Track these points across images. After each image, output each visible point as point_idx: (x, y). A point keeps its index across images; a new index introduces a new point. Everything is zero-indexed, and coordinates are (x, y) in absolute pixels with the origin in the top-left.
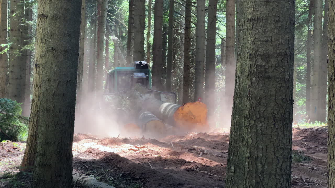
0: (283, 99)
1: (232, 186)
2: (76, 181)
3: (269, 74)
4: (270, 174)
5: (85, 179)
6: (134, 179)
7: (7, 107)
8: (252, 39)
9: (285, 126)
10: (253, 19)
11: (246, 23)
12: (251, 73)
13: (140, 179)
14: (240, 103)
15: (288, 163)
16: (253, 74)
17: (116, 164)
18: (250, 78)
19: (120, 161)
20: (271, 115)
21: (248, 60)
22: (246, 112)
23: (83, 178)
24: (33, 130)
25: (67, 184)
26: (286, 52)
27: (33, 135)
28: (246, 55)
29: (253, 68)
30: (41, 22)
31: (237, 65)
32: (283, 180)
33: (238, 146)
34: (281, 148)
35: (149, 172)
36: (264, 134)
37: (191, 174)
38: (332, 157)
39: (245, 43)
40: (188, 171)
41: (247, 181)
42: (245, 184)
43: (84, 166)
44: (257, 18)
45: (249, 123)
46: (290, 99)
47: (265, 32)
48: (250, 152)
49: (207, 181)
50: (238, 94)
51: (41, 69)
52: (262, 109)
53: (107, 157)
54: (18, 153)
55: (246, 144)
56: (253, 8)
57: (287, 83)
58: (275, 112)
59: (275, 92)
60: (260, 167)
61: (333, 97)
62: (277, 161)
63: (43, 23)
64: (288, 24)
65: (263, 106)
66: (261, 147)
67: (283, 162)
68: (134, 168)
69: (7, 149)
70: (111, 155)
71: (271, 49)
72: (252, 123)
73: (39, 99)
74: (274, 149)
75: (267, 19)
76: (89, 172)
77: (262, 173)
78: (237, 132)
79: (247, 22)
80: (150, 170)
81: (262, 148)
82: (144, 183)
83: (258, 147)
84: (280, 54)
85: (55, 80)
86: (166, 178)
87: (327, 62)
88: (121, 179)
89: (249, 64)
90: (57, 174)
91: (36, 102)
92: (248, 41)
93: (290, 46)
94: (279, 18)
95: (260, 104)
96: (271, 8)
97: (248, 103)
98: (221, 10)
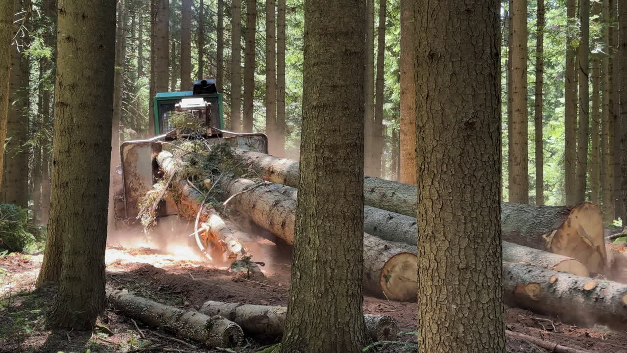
0: (353, 196)
1: (297, 295)
2: (108, 297)
3: (337, 168)
4: (341, 280)
5: (119, 294)
6: (175, 293)
7: (10, 214)
8: (318, 129)
9: (356, 226)
10: (318, 106)
11: (310, 111)
12: (317, 167)
13: (182, 292)
14: (306, 200)
15: (360, 267)
16: (319, 167)
17: (152, 277)
18: (316, 172)
19: (157, 273)
20: (340, 213)
21: (314, 152)
22: (313, 210)
23: (117, 293)
24: (52, 239)
25: (100, 300)
26: (355, 142)
27: (52, 245)
28: (311, 147)
29: (320, 161)
30: (59, 111)
31: (300, 158)
32: (355, 286)
33: (304, 248)
34: (351, 250)
35: (193, 284)
36: (333, 235)
37: (239, 285)
38: (423, 254)
39: (310, 133)
40: (236, 282)
41: (315, 288)
42: (313, 291)
43: (114, 279)
44: (323, 104)
45: (316, 222)
46: (361, 195)
47: (332, 120)
48: (318, 256)
49: (259, 292)
50: (303, 191)
51: (60, 166)
52: (330, 206)
53: (141, 269)
54: (30, 267)
55: (313, 246)
56: (318, 94)
57: (357, 177)
58: (345, 210)
59: (344, 187)
60: (329, 271)
61: (423, 188)
62: (348, 265)
63: (62, 112)
64: (357, 111)
65: (331, 203)
66: (329, 249)
67: (354, 265)
68: (174, 280)
69: (16, 263)
70: (145, 266)
71: (339, 139)
72: (320, 222)
73: (58, 203)
74: (345, 251)
75: (334, 106)
76: (121, 286)
77: (331, 278)
78: (302, 233)
79: (312, 108)
80: (193, 282)
81: (331, 251)
82: (187, 297)
83: (326, 248)
84: (348, 145)
85: (84, 179)
86: (213, 290)
87: (416, 151)
88: (159, 293)
89: (314, 157)
90: (87, 289)
91: (55, 205)
92: (313, 130)
93: (360, 135)
94: (348, 105)
95: (328, 201)
96: (339, 94)
97: (315, 199)
98: (258, 97)
